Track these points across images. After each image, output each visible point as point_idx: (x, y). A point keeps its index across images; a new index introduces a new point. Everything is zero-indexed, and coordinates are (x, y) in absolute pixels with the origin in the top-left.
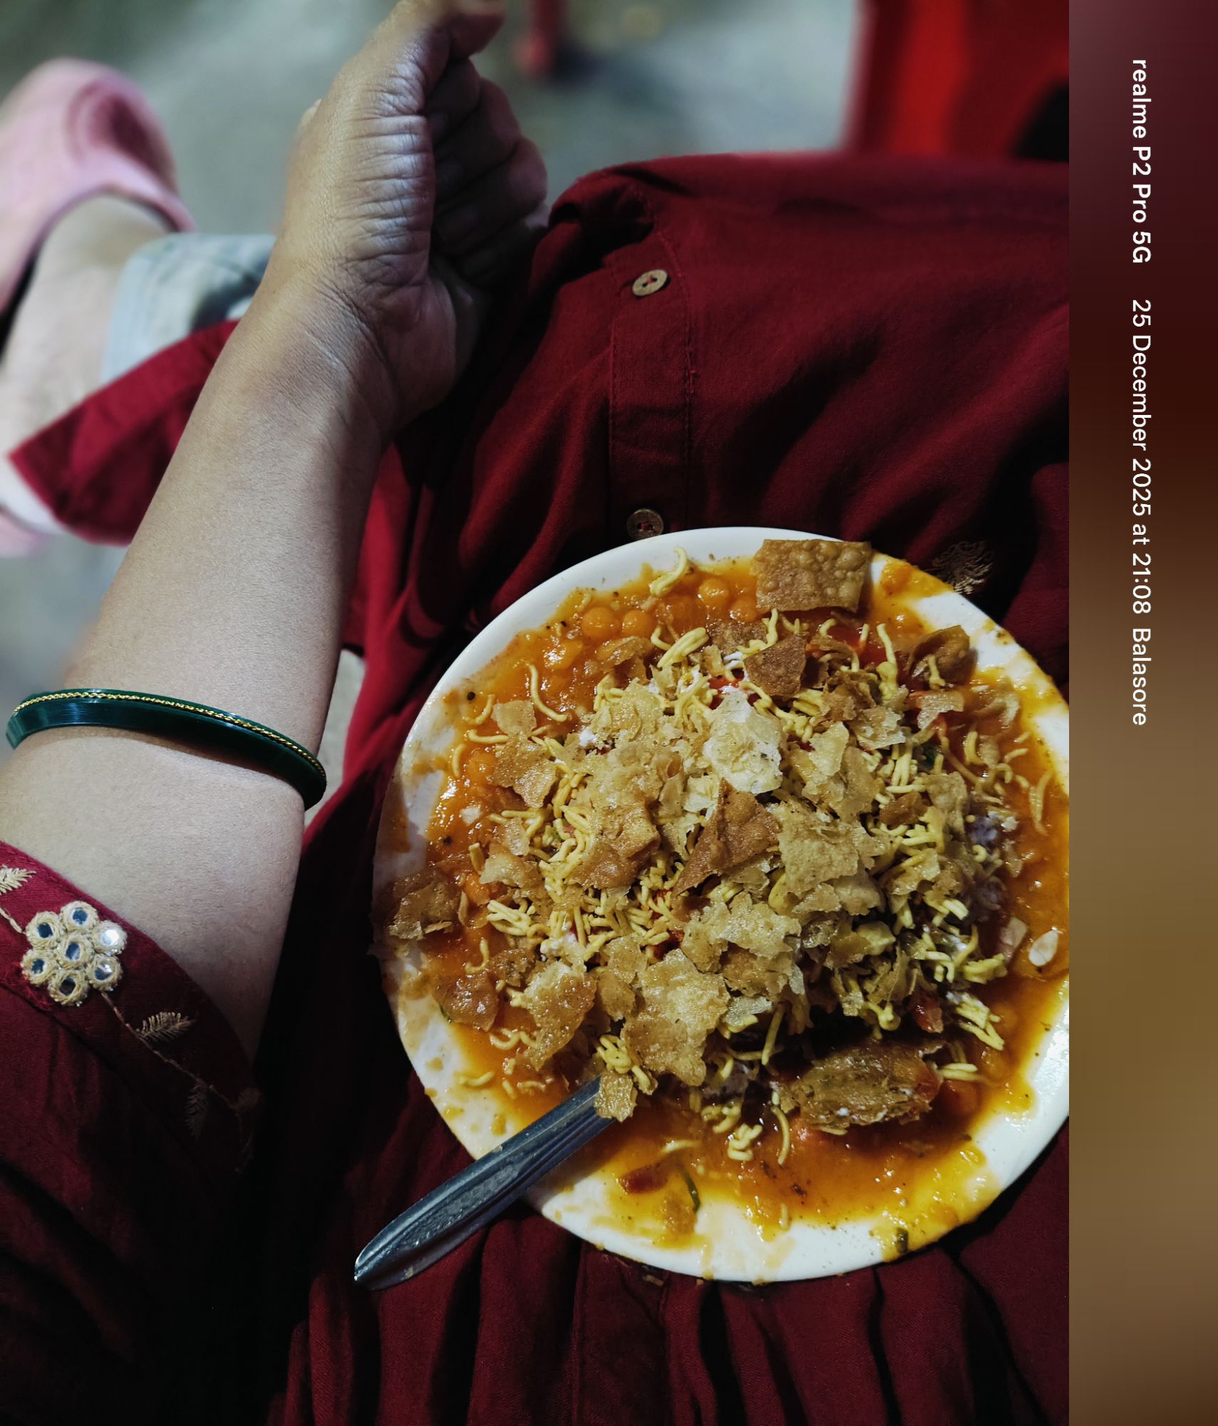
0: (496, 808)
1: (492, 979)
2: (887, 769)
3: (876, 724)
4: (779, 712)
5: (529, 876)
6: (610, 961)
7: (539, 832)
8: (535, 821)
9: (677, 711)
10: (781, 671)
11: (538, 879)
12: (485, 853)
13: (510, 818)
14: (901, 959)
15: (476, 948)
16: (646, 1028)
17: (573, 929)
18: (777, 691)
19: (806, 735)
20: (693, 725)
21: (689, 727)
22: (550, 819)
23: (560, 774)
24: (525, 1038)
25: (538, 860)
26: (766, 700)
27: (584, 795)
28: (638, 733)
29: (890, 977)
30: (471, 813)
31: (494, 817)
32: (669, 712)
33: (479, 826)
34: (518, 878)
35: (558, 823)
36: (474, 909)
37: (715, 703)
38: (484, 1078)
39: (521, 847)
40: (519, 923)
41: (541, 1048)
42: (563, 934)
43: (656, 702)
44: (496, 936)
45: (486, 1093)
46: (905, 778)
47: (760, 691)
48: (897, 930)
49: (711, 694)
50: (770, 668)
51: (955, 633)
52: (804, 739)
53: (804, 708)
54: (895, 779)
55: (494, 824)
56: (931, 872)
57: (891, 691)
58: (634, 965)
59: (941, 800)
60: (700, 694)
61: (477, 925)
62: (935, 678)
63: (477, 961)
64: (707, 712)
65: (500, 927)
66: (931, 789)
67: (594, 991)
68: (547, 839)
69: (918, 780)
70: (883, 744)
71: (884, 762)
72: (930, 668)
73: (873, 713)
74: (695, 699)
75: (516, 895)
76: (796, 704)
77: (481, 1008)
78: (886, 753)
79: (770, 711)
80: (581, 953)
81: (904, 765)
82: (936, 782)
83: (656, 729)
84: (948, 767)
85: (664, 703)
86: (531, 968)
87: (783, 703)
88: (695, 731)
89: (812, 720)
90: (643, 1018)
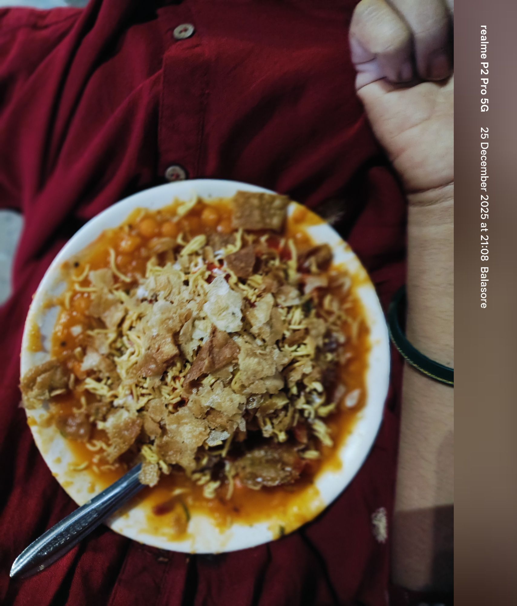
0: (92, 328)
1: (88, 416)
2: (290, 316)
3: (287, 294)
4: (241, 286)
5: (109, 366)
6: (150, 410)
7: (115, 341)
8: (112, 336)
9: (191, 283)
10: (243, 265)
11: (114, 366)
12: (84, 353)
13: (98, 334)
14: (291, 410)
15: (79, 401)
16: (167, 443)
17: (132, 393)
18: (240, 275)
19: (253, 298)
20: (198, 292)
21: (196, 293)
22: (120, 335)
23: (126, 312)
24: (104, 446)
25: (113, 355)
26: (234, 279)
27: (139, 326)
28: (170, 294)
29: (286, 419)
30: (77, 330)
31: (90, 333)
32: (186, 283)
33: (81, 337)
34: (102, 367)
35: (125, 338)
36: (78, 381)
37: (209, 280)
38: (83, 466)
39: (105, 350)
40: (102, 389)
41: (113, 452)
42: (126, 396)
43: (179, 277)
44: (90, 396)
45: (85, 472)
46: (298, 321)
47: (232, 273)
48: (290, 395)
49: (208, 274)
50: (237, 263)
51: (325, 247)
52: (252, 301)
53: (253, 284)
54: (293, 322)
55: (89, 337)
56: (308, 370)
57: (294, 275)
58: (161, 412)
59: (313, 332)
60: (203, 274)
61: (80, 389)
62: (314, 269)
63: (79, 406)
64: (206, 285)
65: (92, 391)
66: (310, 327)
67: (141, 424)
68: (119, 345)
69: (304, 322)
70: (289, 304)
71: (288, 312)
72: (312, 263)
73: (286, 288)
74: (200, 277)
75: (101, 376)
76: (249, 282)
77: (82, 431)
78: (290, 308)
79: (236, 284)
80: (135, 405)
81: (298, 314)
82: (312, 323)
83: (179, 293)
84: (318, 316)
85: (184, 278)
86: (109, 411)
87: (243, 280)
88: (199, 295)
89: (257, 291)
90: (165, 438)
